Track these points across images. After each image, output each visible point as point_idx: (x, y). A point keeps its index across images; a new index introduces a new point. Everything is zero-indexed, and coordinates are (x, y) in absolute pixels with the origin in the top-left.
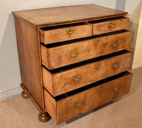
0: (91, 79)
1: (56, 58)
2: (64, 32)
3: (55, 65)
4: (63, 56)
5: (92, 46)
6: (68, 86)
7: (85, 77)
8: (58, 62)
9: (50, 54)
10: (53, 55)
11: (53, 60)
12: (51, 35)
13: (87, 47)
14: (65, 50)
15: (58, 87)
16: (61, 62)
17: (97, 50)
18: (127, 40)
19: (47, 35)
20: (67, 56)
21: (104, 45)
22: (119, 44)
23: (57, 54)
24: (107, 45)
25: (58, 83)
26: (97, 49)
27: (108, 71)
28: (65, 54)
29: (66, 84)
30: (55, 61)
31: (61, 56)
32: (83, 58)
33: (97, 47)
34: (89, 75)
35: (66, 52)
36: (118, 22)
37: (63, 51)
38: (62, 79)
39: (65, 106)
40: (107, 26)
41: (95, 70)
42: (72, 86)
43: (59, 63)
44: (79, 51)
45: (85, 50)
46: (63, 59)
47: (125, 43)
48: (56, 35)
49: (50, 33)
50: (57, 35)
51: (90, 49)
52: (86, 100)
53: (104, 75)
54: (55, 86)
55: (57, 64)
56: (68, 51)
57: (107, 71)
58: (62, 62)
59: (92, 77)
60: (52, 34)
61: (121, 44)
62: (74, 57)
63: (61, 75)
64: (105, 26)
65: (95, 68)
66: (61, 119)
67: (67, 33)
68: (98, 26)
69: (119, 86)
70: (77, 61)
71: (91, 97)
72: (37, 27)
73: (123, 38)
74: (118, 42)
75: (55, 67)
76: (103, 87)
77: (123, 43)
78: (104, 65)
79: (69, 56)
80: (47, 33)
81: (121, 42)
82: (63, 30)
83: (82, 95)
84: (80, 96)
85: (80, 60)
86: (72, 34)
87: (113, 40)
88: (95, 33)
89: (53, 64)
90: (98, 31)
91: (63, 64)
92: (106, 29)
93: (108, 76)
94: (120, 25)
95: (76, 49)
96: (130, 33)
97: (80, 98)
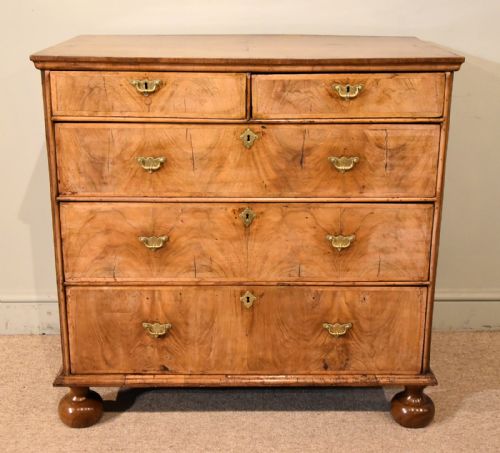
0: (220, 264)
1: (83, 160)
2: (121, 85)
3: (80, 183)
4: (111, 161)
5: (230, 149)
6: (120, 258)
7: (190, 245)
8: (90, 177)
9: (59, 141)
10: (73, 149)
11: (73, 167)
12: (73, 86)
13: (211, 148)
14: (116, 140)
15: (80, 251)
16: (102, 178)
17: (258, 169)
18: (416, 159)
19: (59, 84)
20: (124, 162)
21: (290, 157)
22: (373, 168)
23: (87, 147)
24: (309, 159)
25: (79, 234)
26: (256, 164)
27: (303, 256)
28: (118, 151)
29: (109, 249)
30: (78, 169)
31: (103, 159)
32: (192, 184)
33: (257, 158)
34: (209, 245)
35: (123, 150)
36: (377, 81)
37: (111, 142)
38: (95, 228)
39: (99, 313)
40: (322, 90)
42: (135, 264)
43: (96, 180)
44: (173, 156)
45: (201, 159)
46: (108, 170)
47: (409, 168)
48: (92, 90)
49: (70, 82)
50: (96, 90)
51: (223, 158)
52: (187, 324)
53: (280, 262)
54: (70, 244)
55: (88, 183)
56: (128, 145)
57: (295, 252)
58: (108, 180)
59: (221, 257)
60: (77, 84)
61: (381, 171)
62: (153, 171)
63: (91, 212)
64: (312, 89)
65: (234, 224)
66: (87, 358)
67: (134, 90)
68: (276, 84)
69: (353, 321)
70: (168, 191)
71: (207, 318)
72: (40, 65)
73: (391, 144)
74: (365, 158)
75: (78, 190)
76: (262, 296)
77: (392, 167)
78: (280, 223)
79: (132, 166)
80: (59, 79)
81: (382, 160)
82: (120, 77)
83: (167, 296)
84: (157, 295)
85: (179, 191)
86: (155, 98)
87: (336, 144)
88: (260, 112)
89: (72, 179)
90: (277, 104)
91: (110, 187)
92: (319, 103)
93: (303, 274)
94: (390, 97)
95: (160, 146)
96: (431, 131)
97: (159, 303)
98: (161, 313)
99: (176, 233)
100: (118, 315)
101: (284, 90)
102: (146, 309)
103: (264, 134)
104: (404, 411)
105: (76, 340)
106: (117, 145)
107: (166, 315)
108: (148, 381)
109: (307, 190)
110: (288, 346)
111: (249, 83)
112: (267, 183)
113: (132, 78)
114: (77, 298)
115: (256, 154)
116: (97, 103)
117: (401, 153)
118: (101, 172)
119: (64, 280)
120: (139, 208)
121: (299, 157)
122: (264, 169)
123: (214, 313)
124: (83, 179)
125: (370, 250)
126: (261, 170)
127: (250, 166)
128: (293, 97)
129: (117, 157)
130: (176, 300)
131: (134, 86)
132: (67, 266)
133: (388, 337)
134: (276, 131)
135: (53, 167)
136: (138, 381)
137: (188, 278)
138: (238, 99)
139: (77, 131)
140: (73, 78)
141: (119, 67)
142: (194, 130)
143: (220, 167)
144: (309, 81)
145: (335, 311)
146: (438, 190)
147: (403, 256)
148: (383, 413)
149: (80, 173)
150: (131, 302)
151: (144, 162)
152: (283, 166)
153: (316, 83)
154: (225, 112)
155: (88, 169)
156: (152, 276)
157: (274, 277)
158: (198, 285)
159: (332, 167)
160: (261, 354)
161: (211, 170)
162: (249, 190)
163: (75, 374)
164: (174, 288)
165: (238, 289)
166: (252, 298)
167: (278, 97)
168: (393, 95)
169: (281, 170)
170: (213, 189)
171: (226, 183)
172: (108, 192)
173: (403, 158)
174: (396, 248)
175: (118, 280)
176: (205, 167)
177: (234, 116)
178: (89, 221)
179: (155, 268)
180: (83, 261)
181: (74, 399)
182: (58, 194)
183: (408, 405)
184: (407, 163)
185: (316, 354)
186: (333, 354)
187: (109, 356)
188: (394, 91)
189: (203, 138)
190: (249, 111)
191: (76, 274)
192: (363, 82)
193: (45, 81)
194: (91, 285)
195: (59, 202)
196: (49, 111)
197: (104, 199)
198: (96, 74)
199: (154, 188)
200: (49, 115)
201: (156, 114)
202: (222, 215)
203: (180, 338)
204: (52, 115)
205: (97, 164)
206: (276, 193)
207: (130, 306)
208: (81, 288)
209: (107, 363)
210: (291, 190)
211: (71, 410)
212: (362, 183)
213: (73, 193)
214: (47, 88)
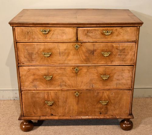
0: (68, 84)
1: (26, 53)
2: (37, 31)
3: (25, 60)
4: (34, 54)
5: (71, 50)
6: (38, 83)
7: (59, 78)
8: (28, 59)
9: (18, 48)
10: (23, 50)
11: (23, 55)
12: (22, 31)
13: (65, 50)
14: (36, 48)
15: (26, 81)
16: (32, 59)
18: (128, 53)
19: (18, 31)
20: (39, 54)
21: (90, 52)
22: (115, 55)
23: (27, 50)
24: (95, 53)
25: (25, 76)
26: (79, 55)
27: (94, 81)
28: (37, 51)
29: (34, 80)
31: (32, 53)
32: (59, 61)
33: (79, 53)
34: (65, 78)
35: (38, 50)
36: (117, 29)
37: (34, 48)
38: (30, 74)
40: (99, 32)
41: (73, 75)
42: (42, 84)
43: (30, 60)
44: (54, 52)
45: (63, 53)
46: (34, 56)
47: (126, 55)
48: (28, 33)
49: (21, 30)
50: (29, 33)
51: (69, 53)
52: (59, 102)
53: (87, 83)
54: (22, 79)
55: (28, 61)
56: (40, 49)
57: (91, 80)
58: (34, 60)
59: (69, 82)
60: (23, 31)
61: (118, 56)
62: (48, 57)
63: (29, 69)
64: (96, 32)
65: (73, 72)
66: (28, 112)
67: (41, 32)
68: (85, 30)
69: (109, 100)
70: (52, 63)
71: (65, 100)
72: (12, 25)
73: (121, 48)
74: (113, 53)
75: (24, 62)
76: (81, 93)
77: (121, 55)
78: (87, 72)
79: (41, 55)
80: (18, 29)
81: (118, 53)
82: (37, 29)
83: (52, 94)
84: (49, 93)
85: (56, 63)
86: (48, 35)
87: (104, 48)
88: (80, 39)
89: (23, 59)
90: (85, 37)
91: (34, 62)
92: (99, 36)
93: (94, 87)
94: (120, 34)
95: (50, 49)
96: (133, 44)
97: (50, 96)
98: (51, 99)
99: (55, 75)
100: (38, 99)
101: (88, 32)
102: (46, 97)
103: (82, 45)
104: (124, 126)
105: (25, 107)
106: (36, 49)
107: (52, 99)
108: (47, 118)
109: (95, 62)
110: (89, 107)
111: (77, 30)
112: (83, 60)
113: (40, 29)
114: (25, 94)
115: (79, 51)
116: (30, 37)
117: (123, 51)
118: (31, 57)
119: (21, 89)
120: (43, 68)
121: (92, 52)
122: (82, 56)
123: (67, 98)
124: (26, 59)
125: (114, 79)
126: (81, 56)
127: (77, 55)
128: (91, 34)
129: (36, 53)
130: (55, 95)
131: (41, 31)
132: (22, 85)
133: (119, 105)
134: (85, 45)
135: (17, 56)
136: (44, 118)
137: (59, 88)
138: (74, 35)
139: (24, 45)
140: (22, 29)
141: (37, 26)
142: (60, 44)
143: (68, 55)
144: (95, 30)
145: (103, 97)
146: (135, 62)
147: (124, 81)
148: (118, 126)
149: (25, 57)
150: (41, 95)
151: (45, 54)
152: (87, 55)
153: (98, 30)
154: (69, 39)
155: (27, 56)
156: (48, 88)
157: (85, 88)
158: (62, 90)
159: (103, 55)
160: (81, 110)
161: (66, 56)
162: (77, 62)
163: (25, 116)
164: (54, 91)
165: (74, 91)
166: (78, 94)
167: (86, 35)
168: (121, 34)
169: (87, 56)
170: (66, 62)
171: (70, 60)
172: (34, 63)
173: (124, 52)
174: (122, 79)
175: (37, 89)
176: (64, 56)
177: (72, 40)
178: (28, 72)
179: (49, 85)
180: (27, 84)
181: (25, 123)
182: (18, 64)
183: (125, 124)
184: (125, 54)
185: (97, 110)
186: (103, 110)
187: (35, 111)
188: (122, 32)
189: (63, 47)
190: (77, 39)
191: (24, 87)
192: (112, 30)
193: (14, 30)
194: (29, 90)
195: (19, 66)
196: (15, 39)
197: (32, 65)
198: (29, 28)
199: (48, 62)
200: (15, 40)
201: (48, 40)
202: (69, 69)
203: (57, 106)
204: (16, 40)
205: (30, 55)
206: (86, 63)
207: (41, 96)
208: (26, 91)
209: (34, 113)
210: (90, 62)
211: (24, 127)
212: (111, 60)
213: (23, 64)
214: (14, 32)
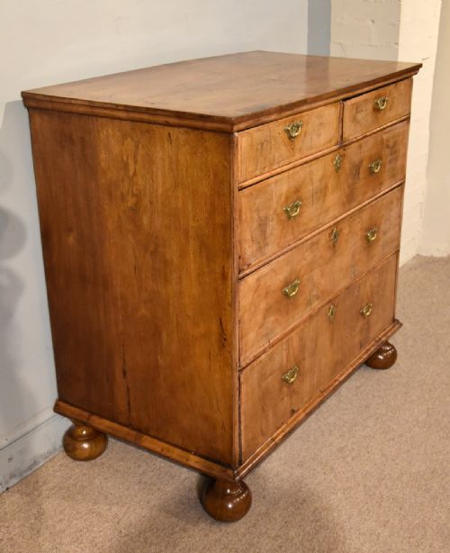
1: (255, 225)
2: (279, 133)
3: (253, 252)
4: (271, 217)
5: (330, 177)
6: (272, 318)
7: (308, 279)
8: (259, 242)
10: (249, 216)
11: (248, 236)
12: (252, 146)
13: (321, 180)
14: (274, 194)
15: (250, 328)
16: (265, 239)
17: (341, 190)
18: (399, 151)
19: (243, 145)
20: (278, 215)
21: (354, 172)
22: (385, 166)
23: (258, 210)
24: (361, 170)
25: (250, 309)
28: (275, 206)
29: (267, 312)
30: (252, 237)
31: (266, 218)
32: (312, 220)
33: (341, 179)
34: (317, 274)
35: (278, 203)
37: (271, 198)
38: (260, 295)
39: (260, 386)
40: (371, 106)
41: (329, 254)
43: (262, 244)
45: (317, 193)
46: (269, 228)
47: (397, 160)
48: (262, 144)
49: (250, 141)
50: (265, 145)
51: (326, 188)
53: (347, 269)
54: (244, 323)
55: (258, 250)
56: (280, 196)
57: (354, 255)
58: (268, 240)
59: (322, 282)
60: (254, 142)
61: (388, 167)
63: (258, 281)
64: (368, 106)
65: (329, 247)
66: (252, 439)
67: (287, 136)
68: (354, 107)
70: (300, 233)
71: (314, 345)
73: (392, 142)
75: (251, 260)
76: (338, 305)
78: (348, 234)
79: (282, 217)
81: (388, 157)
82: (279, 125)
83: (295, 337)
84: (290, 342)
85: (306, 230)
86: (297, 142)
88: (346, 135)
89: (248, 250)
90: (353, 126)
92: (370, 119)
93: (356, 273)
94: (394, 104)
95: (297, 190)
97: (291, 350)
98: (292, 358)
100: (270, 378)
102: (285, 360)
103: (344, 156)
106: (275, 199)
107: (295, 359)
110: (347, 341)
111: (342, 110)
112: (345, 200)
113: (286, 124)
114: (247, 380)
115: (341, 175)
117: (395, 149)
118: (265, 234)
120: (284, 260)
122: (344, 188)
123: (317, 338)
124: (255, 246)
125: (381, 235)
127: (338, 188)
128: (360, 116)
129: (274, 212)
130: (300, 341)
131: (287, 132)
132: (242, 349)
133: (383, 303)
134: (349, 151)
137: (306, 313)
138: (335, 127)
139: (251, 194)
142: (314, 166)
143: (325, 196)
145: (365, 296)
147: (392, 233)
149: (253, 241)
150: (277, 361)
152: (351, 181)
153: (369, 101)
154: (329, 141)
155: (258, 234)
156: (289, 325)
158: (311, 317)
160: (336, 358)
161: (321, 201)
162: (337, 211)
163: (244, 462)
164: (299, 329)
165: (327, 307)
166: (334, 310)
167: (354, 119)
168: (395, 101)
169: (350, 186)
170: (321, 219)
171: (327, 210)
172: (269, 252)
173: (395, 152)
174: (389, 228)
175: (271, 342)
176: (318, 200)
177: (333, 144)
178: (256, 291)
179: (291, 315)
180: (251, 337)
182: (240, 272)
184: (396, 156)
185: (357, 340)
186: (364, 334)
187: (264, 426)
188: (396, 98)
190: (342, 135)
191: (248, 354)
194: (256, 358)
197: (266, 261)
198: (266, 127)
199: (293, 234)
201: (297, 157)
202: (323, 242)
203: (301, 375)
205: (263, 226)
206: (348, 207)
207: (277, 364)
208: (249, 367)
210: (354, 201)
212: (381, 181)
213: (249, 266)
